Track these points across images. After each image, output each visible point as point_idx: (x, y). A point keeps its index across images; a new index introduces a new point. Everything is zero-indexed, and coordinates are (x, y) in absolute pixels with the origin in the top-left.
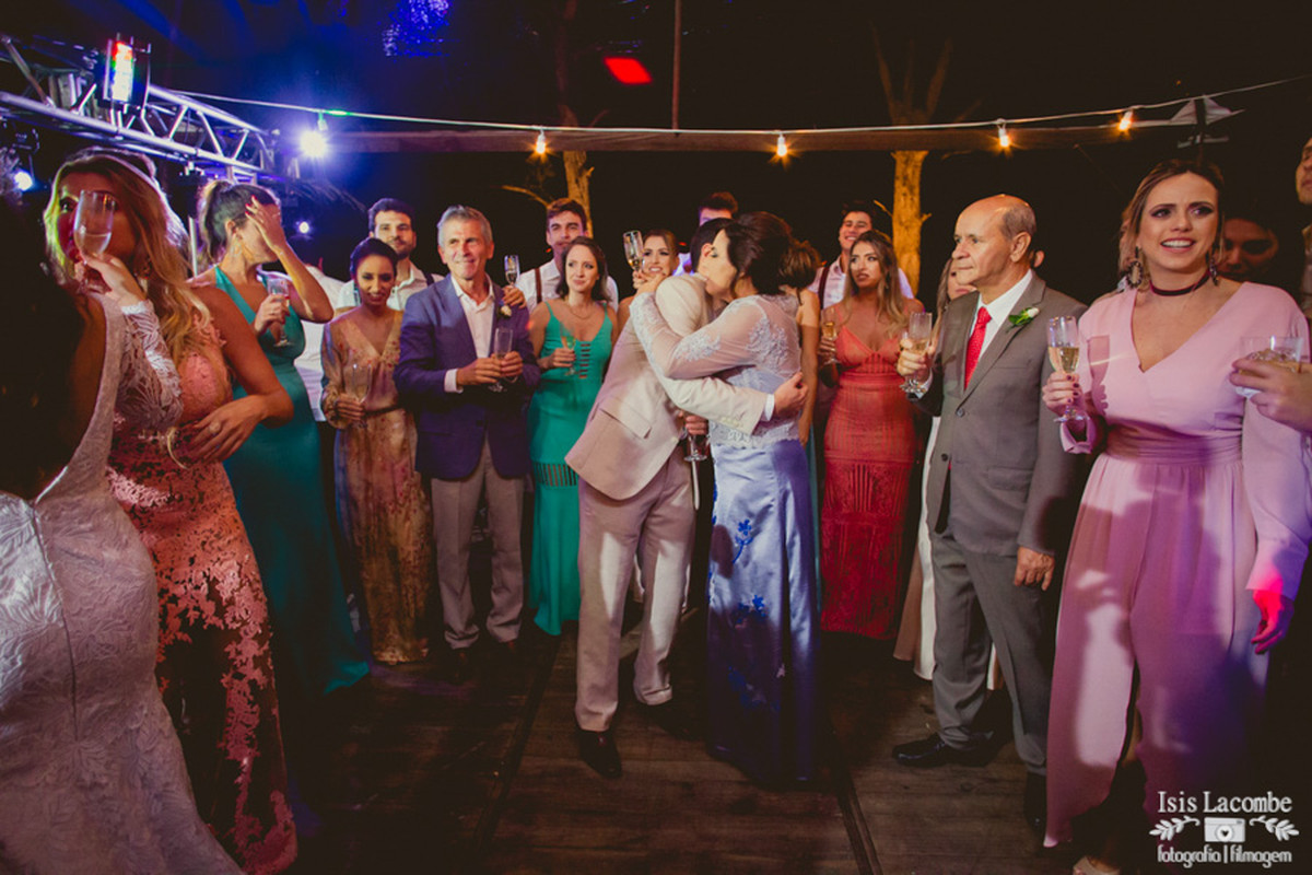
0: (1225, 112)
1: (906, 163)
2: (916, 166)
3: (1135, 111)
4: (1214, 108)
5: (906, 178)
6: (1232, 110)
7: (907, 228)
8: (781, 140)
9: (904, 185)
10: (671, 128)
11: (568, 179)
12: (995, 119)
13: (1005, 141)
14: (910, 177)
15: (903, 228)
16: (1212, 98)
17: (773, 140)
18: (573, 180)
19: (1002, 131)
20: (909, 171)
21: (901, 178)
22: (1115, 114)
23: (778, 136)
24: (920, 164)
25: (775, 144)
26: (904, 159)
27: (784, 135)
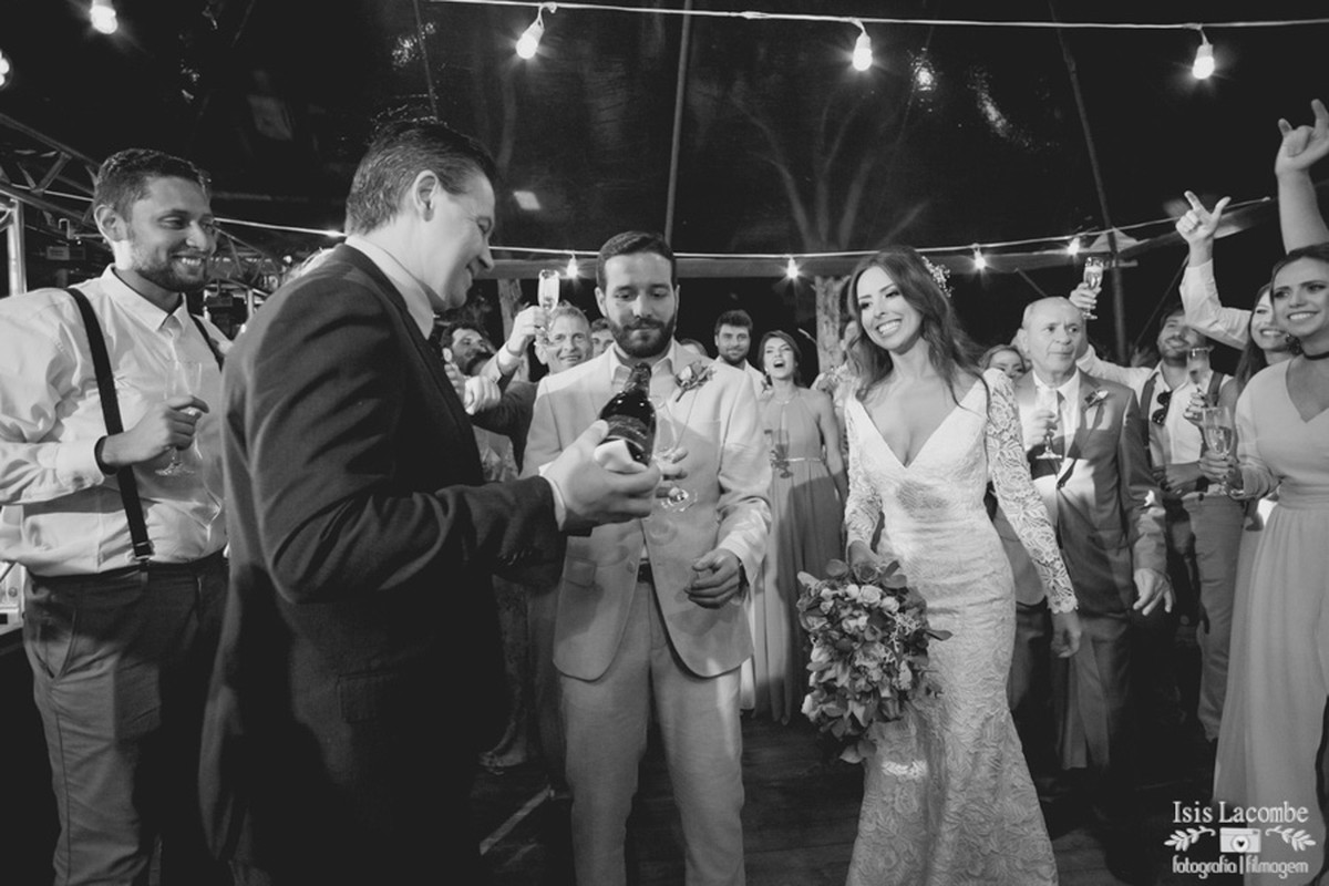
0: (1132, 242)
1: (826, 293)
2: (835, 297)
3: (1081, 237)
4: (1123, 238)
5: (826, 307)
6: (1138, 240)
7: (831, 353)
8: (791, 263)
9: (826, 313)
11: (503, 314)
13: (980, 262)
14: (830, 306)
15: (827, 354)
16: (1123, 231)
17: (785, 263)
18: (509, 315)
19: (977, 254)
20: (829, 301)
21: (822, 308)
23: (788, 259)
24: (838, 295)
25: (786, 265)
26: (824, 290)
27: (795, 258)
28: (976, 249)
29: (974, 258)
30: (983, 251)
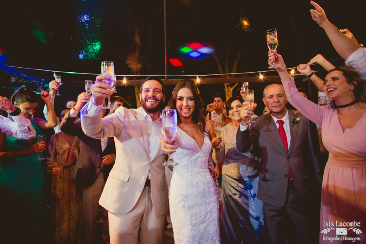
1: (228, 91)
2: (231, 92)
8: (198, 78)
10: (164, 75)
12: (258, 71)
13: (261, 77)
17: (195, 78)
19: (260, 74)
22: (290, 69)
23: (197, 77)
27: (198, 76)
28: (260, 73)
29: (259, 75)
30: (262, 73)
